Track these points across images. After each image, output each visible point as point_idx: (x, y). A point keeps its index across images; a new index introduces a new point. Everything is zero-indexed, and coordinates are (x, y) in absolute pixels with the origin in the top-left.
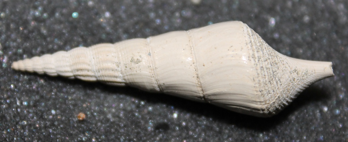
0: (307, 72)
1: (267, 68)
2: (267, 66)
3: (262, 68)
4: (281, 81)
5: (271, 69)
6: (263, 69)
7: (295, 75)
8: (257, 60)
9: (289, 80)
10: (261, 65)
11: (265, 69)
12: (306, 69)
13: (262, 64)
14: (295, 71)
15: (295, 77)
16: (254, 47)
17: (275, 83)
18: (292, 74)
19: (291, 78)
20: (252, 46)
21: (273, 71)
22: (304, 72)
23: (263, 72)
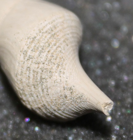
0: (82, 97)
1: (34, 71)
2: (36, 70)
3: (28, 69)
4: (49, 91)
5: (39, 74)
6: (30, 70)
7: (68, 93)
8: (26, 58)
9: (60, 94)
10: (29, 65)
11: (31, 72)
12: (82, 94)
13: (31, 65)
14: (71, 89)
15: (68, 95)
16: (33, 45)
17: (40, 89)
18: (66, 90)
19: (63, 93)
20: (32, 42)
21: (41, 77)
22: (78, 95)
23: (28, 72)
